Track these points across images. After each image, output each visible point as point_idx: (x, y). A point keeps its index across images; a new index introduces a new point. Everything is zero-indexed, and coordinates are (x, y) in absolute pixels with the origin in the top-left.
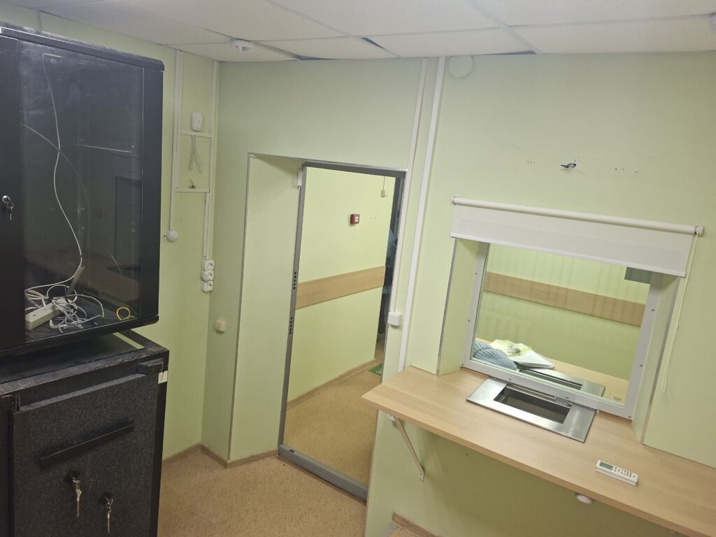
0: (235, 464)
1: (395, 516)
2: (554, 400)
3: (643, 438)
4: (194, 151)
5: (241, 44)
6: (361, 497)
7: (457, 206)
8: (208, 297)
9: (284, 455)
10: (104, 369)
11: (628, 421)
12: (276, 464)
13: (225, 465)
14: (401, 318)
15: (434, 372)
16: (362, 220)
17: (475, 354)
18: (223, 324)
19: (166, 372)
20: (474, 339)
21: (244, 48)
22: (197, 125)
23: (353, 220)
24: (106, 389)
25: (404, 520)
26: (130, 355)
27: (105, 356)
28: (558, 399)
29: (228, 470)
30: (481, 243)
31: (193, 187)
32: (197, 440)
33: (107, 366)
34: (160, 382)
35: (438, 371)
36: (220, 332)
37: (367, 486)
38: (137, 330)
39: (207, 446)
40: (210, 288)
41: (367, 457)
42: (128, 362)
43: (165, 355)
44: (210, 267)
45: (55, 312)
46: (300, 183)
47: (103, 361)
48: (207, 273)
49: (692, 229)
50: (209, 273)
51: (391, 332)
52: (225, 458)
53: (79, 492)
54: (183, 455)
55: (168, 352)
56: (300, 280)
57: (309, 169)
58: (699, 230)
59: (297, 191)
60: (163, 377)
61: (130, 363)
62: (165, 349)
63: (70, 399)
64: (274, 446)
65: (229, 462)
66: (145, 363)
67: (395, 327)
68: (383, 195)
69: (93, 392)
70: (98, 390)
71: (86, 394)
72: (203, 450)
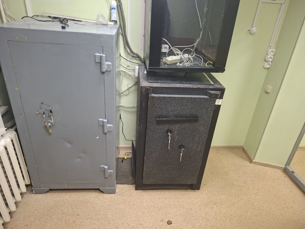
0: (256, 163)
10: (190, 88)
12: (281, 174)
13: (251, 162)
18: (270, 88)
19: (221, 100)
24: (189, 98)
26: (205, 85)
27: (193, 83)
29: (252, 164)
32: (241, 144)
33: (192, 87)
34: (216, 104)
36: (267, 93)
38: (214, 74)
39: (245, 149)
40: (268, 66)
42: (202, 88)
43: (222, 90)
44: (272, 53)
47: (191, 85)
48: (269, 56)
52: (252, 158)
54: (233, 148)
55: (225, 89)
60: (218, 102)
61: (203, 89)
62: (224, 87)
63: (172, 97)
65: (254, 161)
66: (210, 91)
69: (182, 97)
70: (185, 97)
71: (179, 97)
72: (243, 150)
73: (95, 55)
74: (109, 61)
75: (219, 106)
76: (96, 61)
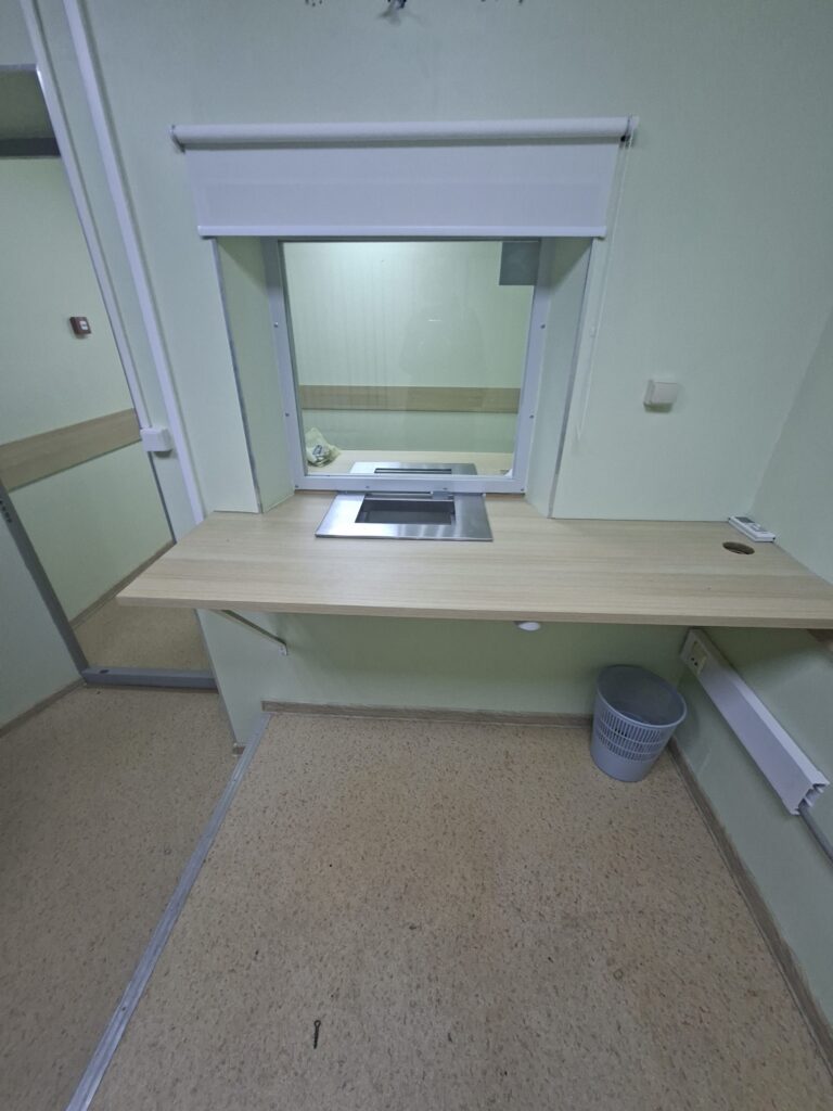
1: (265, 705)
2: (430, 497)
3: (551, 510)
7: (187, 152)
9: (95, 681)
11: (521, 496)
16: (93, 330)
23: (77, 327)
25: (279, 704)
28: (436, 493)
35: (261, 506)
64: (75, 675)
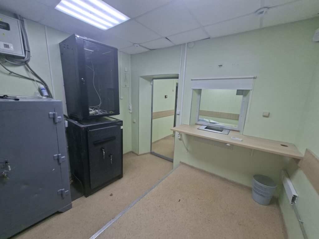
0: (140, 155)
1: (180, 162)
3: (243, 133)
4: (126, 76)
5: (136, 45)
6: (171, 161)
7: (193, 81)
8: (131, 114)
9: (152, 153)
11: (239, 131)
12: (150, 155)
13: (138, 155)
14: (180, 112)
15: (189, 125)
16: (168, 97)
17: (199, 120)
18: (135, 121)
20: (198, 118)
21: (137, 46)
22: (126, 70)
23: (166, 97)
25: (183, 163)
29: (139, 156)
30: (199, 89)
31: (126, 86)
32: (131, 150)
34: (121, 128)
35: (190, 124)
36: (134, 123)
37: (173, 158)
39: (133, 151)
40: (131, 112)
41: (173, 153)
42: (113, 122)
43: (122, 122)
45: (95, 112)
46: (152, 84)
48: (130, 108)
49: (253, 77)
50: (131, 107)
51: (177, 116)
52: (138, 153)
53: (104, 153)
54: (128, 153)
56: (153, 112)
57: (154, 80)
58: (255, 77)
59: (151, 86)
60: (122, 127)
64: (149, 151)
66: (117, 123)
67: (178, 114)
68: (173, 91)
72: (133, 152)
73: (49, 114)
74: (59, 116)
75: (122, 129)
76: (50, 117)
